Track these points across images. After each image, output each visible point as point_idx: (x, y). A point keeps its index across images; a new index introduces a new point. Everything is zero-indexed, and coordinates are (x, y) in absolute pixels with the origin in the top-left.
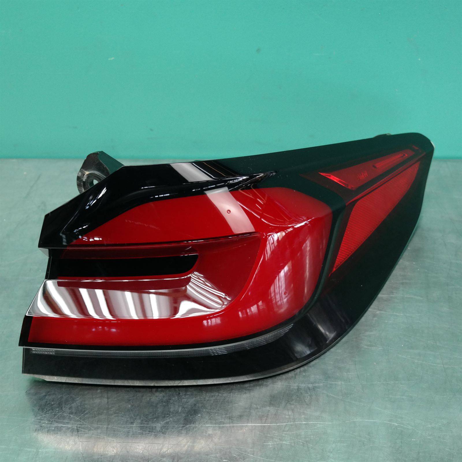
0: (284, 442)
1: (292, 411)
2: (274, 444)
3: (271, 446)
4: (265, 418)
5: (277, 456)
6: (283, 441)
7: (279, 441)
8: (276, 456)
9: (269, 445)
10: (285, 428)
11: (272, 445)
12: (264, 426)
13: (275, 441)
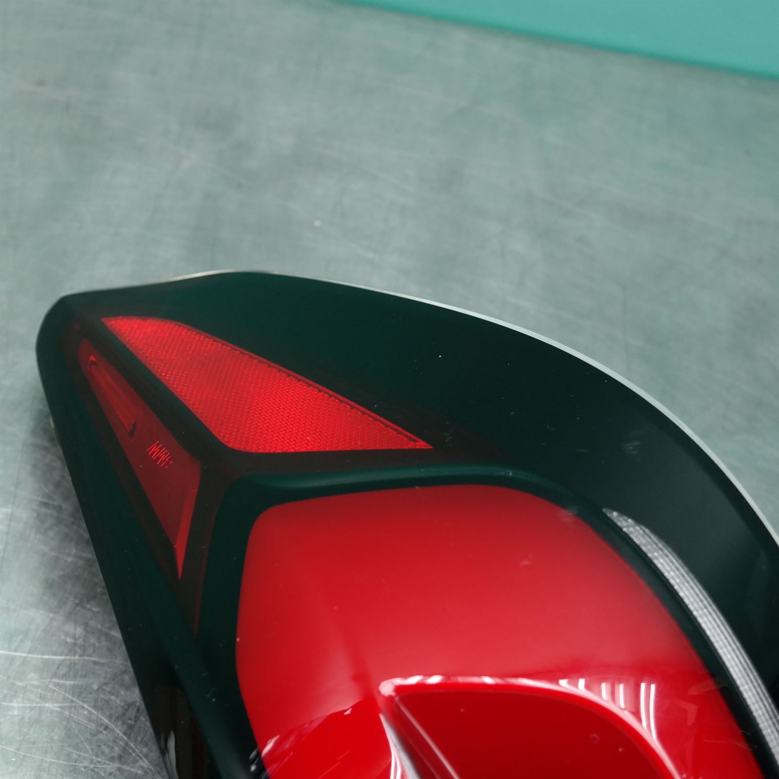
0: (47, 705)
1: (82, 627)
2: (25, 707)
3: (16, 712)
4: (21, 637)
5: (23, 739)
6: (46, 702)
7: (38, 700)
8: (21, 738)
9: (12, 708)
10: (58, 668)
11: (19, 708)
12: (13, 659)
13: (29, 700)
